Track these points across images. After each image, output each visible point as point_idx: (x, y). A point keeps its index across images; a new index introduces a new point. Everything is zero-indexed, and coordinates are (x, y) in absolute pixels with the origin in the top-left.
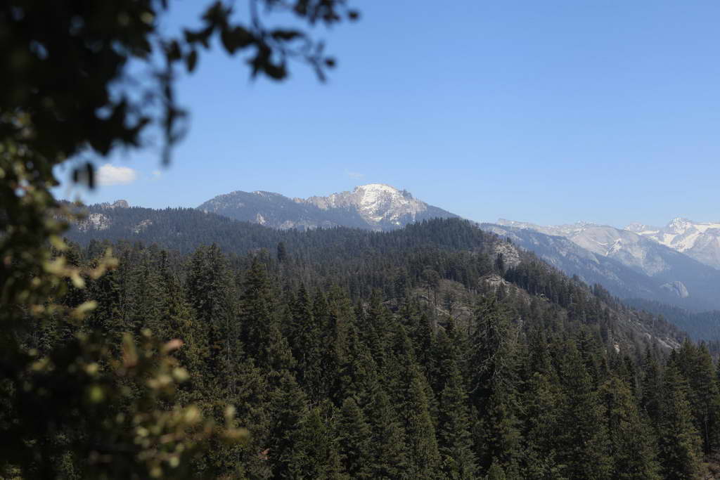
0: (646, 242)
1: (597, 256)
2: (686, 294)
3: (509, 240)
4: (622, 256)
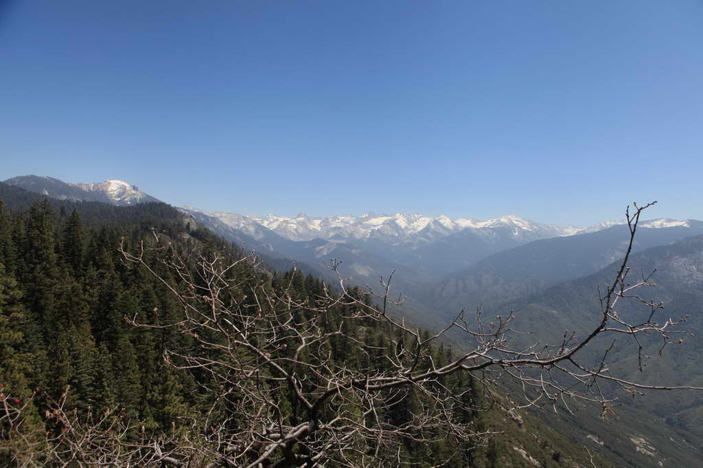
0: (255, 224)
1: (232, 228)
2: (272, 249)
3: (191, 217)
4: (244, 230)
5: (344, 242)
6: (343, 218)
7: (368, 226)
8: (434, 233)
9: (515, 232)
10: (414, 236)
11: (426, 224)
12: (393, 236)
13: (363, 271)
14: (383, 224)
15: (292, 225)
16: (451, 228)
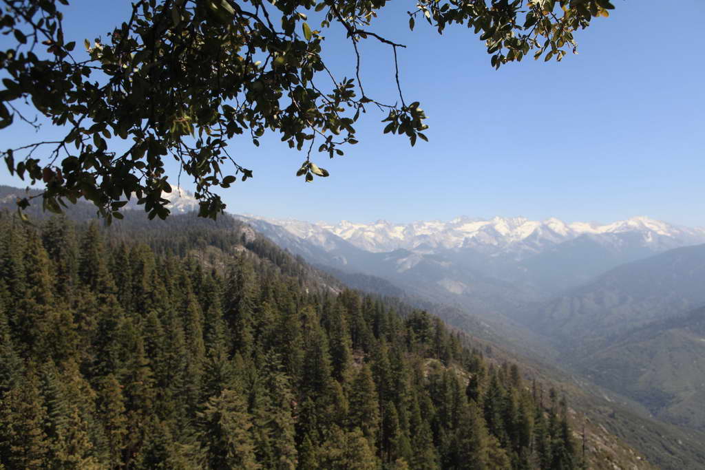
0: (326, 233)
1: (299, 238)
2: (346, 262)
3: (249, 225)
4: (313, 239)
5: (431, 252)
6: (430, 224)
7: (459, 234)
8: (542, 240)
9: (648, 238)
10: (518, 245)
11: (534, 228)
12: (491, 244)
13: (455, 288)
14: (480, 230)
15: (369, 233)
16: (564, 234)
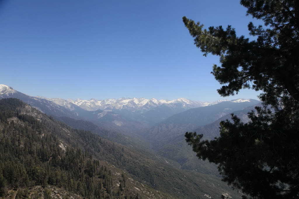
0: (71, 103)
1: (59, 106)
4: (66, 106)
5: (111, 111)
6: (111, 100)
7: (121, 104)
8: (150, 106)
9: (184, 105)
10: (141, 108)
11: (147, 102)
12: (133, 108)
13: (118, 124)
14: (128, 102)
15: (88, 103)
16: (157, 104)
